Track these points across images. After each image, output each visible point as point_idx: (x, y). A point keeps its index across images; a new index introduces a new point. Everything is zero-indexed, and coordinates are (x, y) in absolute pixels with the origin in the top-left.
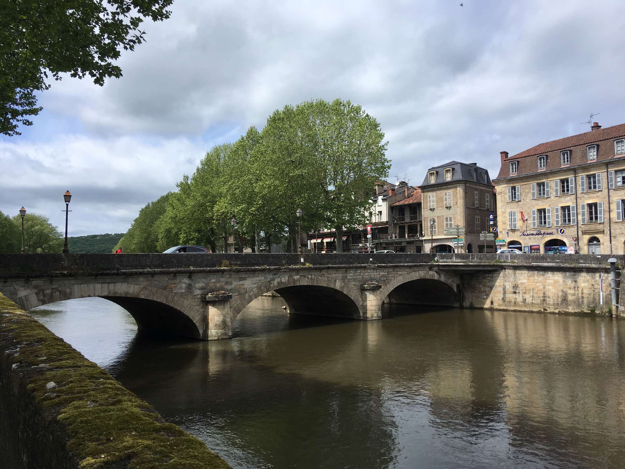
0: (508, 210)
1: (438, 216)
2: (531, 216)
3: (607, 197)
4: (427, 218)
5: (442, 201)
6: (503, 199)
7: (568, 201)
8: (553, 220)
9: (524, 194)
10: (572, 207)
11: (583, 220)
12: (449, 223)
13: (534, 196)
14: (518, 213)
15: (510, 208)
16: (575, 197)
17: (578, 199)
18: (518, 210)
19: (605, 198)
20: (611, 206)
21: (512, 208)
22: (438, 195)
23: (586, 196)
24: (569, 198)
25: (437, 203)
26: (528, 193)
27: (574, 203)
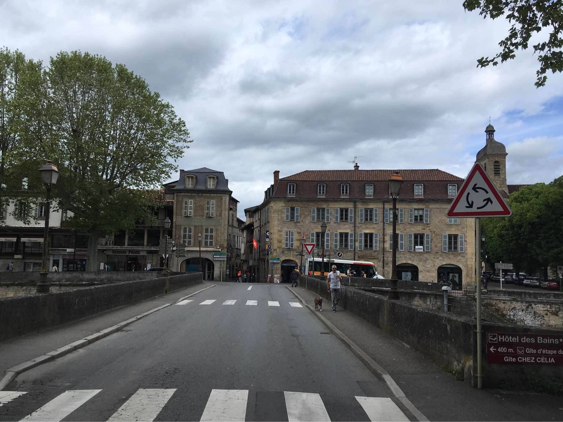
0: (285, 229)
1: (195, 226)
2: (310, 238)
3: (382, 230)
4: (180, 226)
5: (203, 209)
6: (280, 218)
7: (347, 228)
8: (331, 244)
9: (303, 216)
10: (350, 234)
11: (360, 246)
12: (209, 234)
13: (313, 219)
14: (296, 233)
15: (288, 228)
16: (354, 226)
17: (356, 228)
18: (295, 230)
19: (380, 230)
20: (386, 237)
21: (290, 228)
22: (197, 202)
23: (363, 226)
24: (347, 226)
25: (195, 211)
26: (308, 215)
27: (352, 230)
